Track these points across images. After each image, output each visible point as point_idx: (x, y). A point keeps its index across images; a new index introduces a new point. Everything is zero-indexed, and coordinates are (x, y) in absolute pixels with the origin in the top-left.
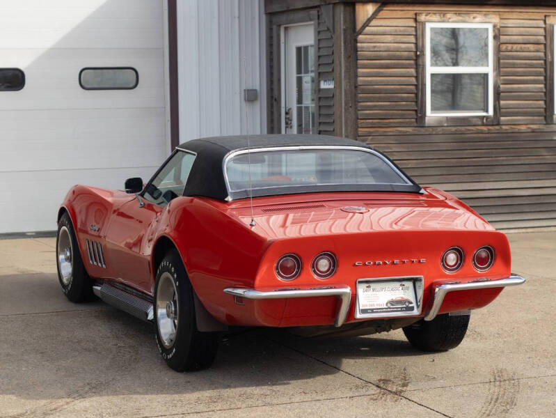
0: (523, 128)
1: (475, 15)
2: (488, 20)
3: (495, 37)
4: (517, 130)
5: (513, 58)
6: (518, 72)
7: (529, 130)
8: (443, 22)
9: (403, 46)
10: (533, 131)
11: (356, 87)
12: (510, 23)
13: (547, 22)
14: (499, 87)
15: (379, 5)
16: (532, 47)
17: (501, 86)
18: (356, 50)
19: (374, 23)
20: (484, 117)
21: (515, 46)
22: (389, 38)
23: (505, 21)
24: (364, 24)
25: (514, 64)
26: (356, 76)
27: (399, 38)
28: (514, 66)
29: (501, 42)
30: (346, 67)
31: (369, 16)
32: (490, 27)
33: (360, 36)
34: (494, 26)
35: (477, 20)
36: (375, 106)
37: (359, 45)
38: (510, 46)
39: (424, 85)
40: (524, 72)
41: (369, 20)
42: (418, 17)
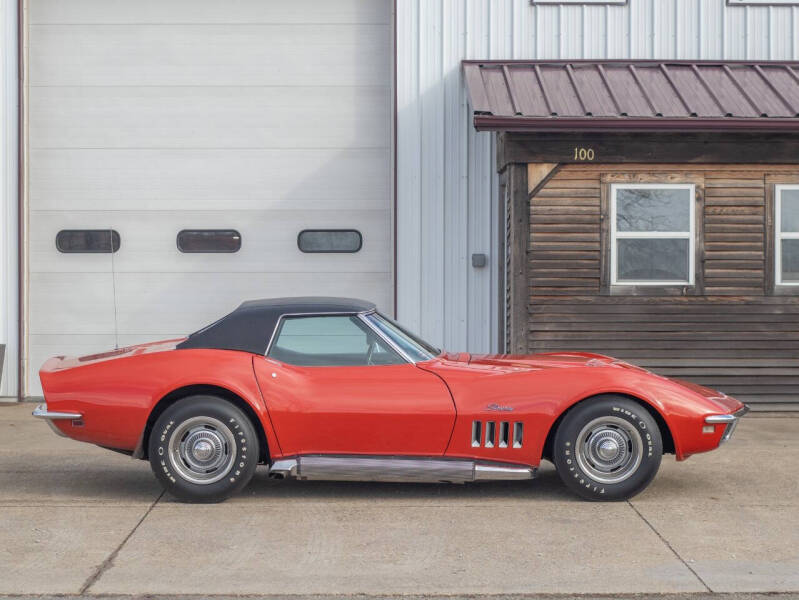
0: (735, 300)
1: (674, 175)
2: (688, 180)
3: (698, 199)
4: (726, 303)
5: (722, 222)
6: (727, 238)
7: (743, 303)
8: (634, 183)
9: (584, 209)
10: (748, 304)
11: (527, 253)
12: (718, 183)
13: (767, 182)
14: (703, 253)
15: (555, 165)
16: (747, 210)
17: (707, 253)
18: (528, 214)
19: (549, 185)
20: (684, 286)
21: (725, 209)
22: (568, 201)
23: (712, 181)
24: (539, 185)
25: (723, 228)
26: (528, 241)
27: (579, 201)
28: (723, 230)
29: (707, 203)
30: (516, 231)
31: (544, 177)
32: (692, 188)
33: (534, 199)
34: (698, 187)
35: (676, 180)
36: (551, 273)
37: (532, 208)
38: (718, 209)
39: (608, 250)
40: (737, 237)
41: (544, 182)
42: (603, 179)
